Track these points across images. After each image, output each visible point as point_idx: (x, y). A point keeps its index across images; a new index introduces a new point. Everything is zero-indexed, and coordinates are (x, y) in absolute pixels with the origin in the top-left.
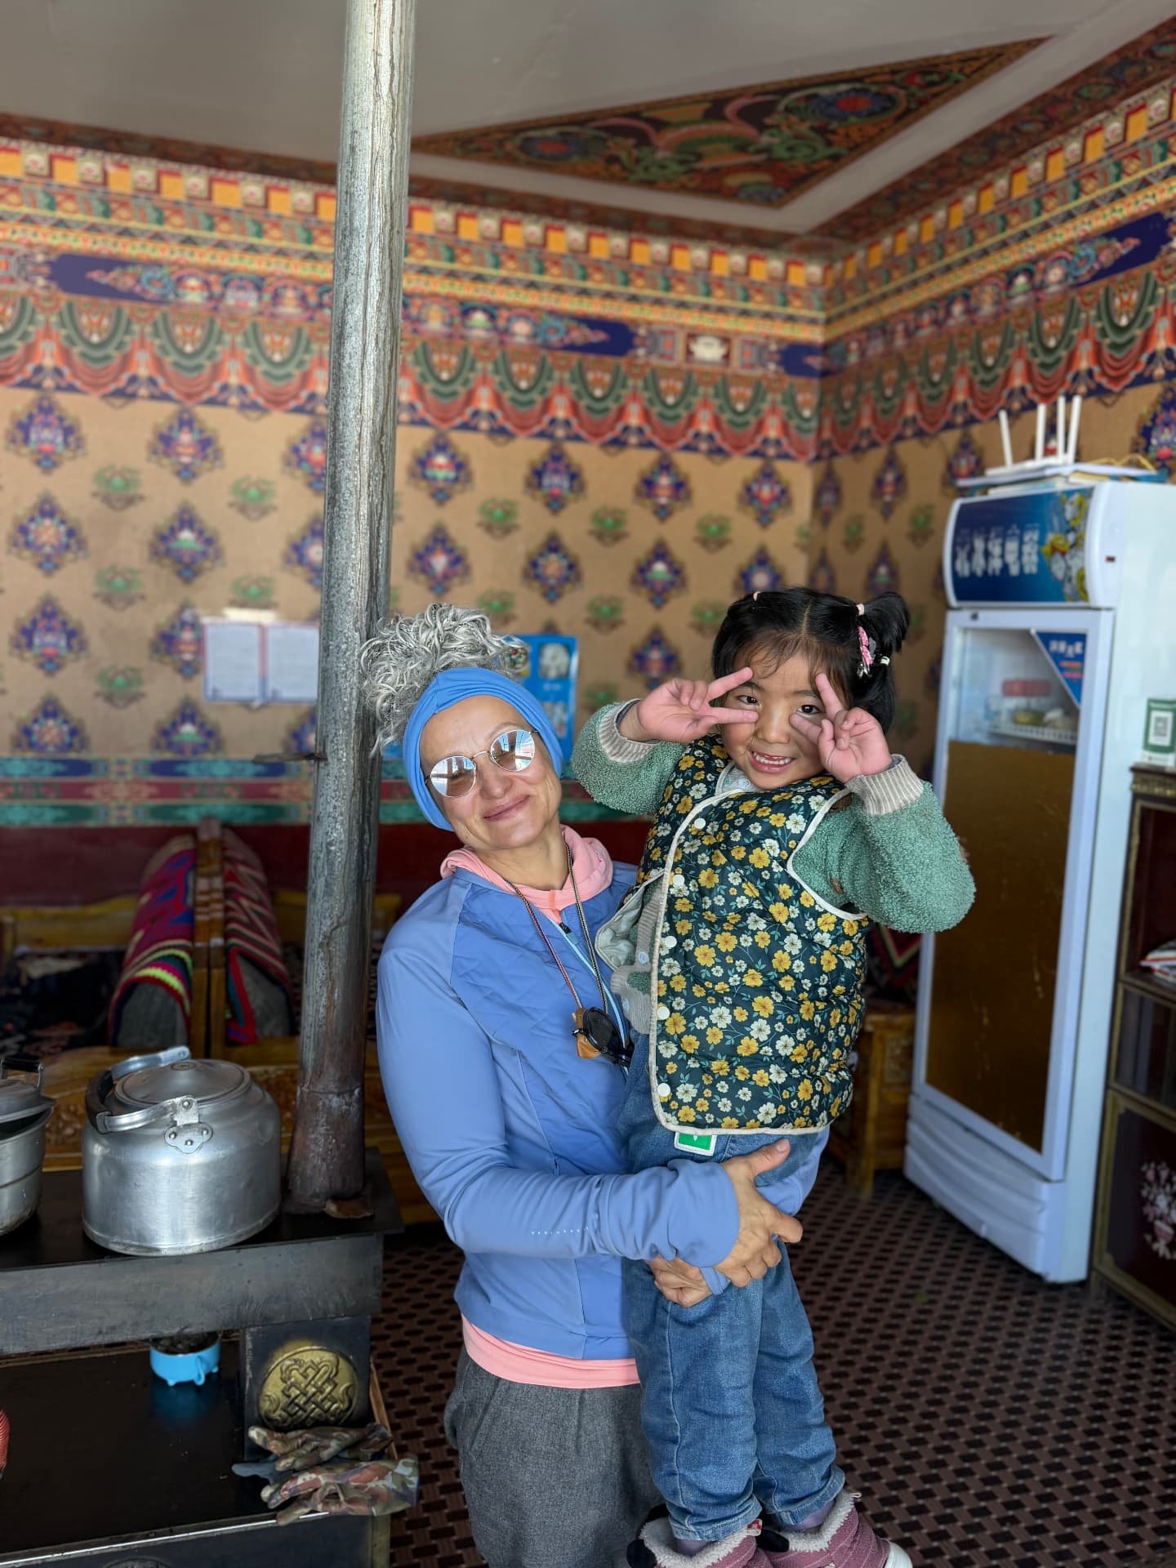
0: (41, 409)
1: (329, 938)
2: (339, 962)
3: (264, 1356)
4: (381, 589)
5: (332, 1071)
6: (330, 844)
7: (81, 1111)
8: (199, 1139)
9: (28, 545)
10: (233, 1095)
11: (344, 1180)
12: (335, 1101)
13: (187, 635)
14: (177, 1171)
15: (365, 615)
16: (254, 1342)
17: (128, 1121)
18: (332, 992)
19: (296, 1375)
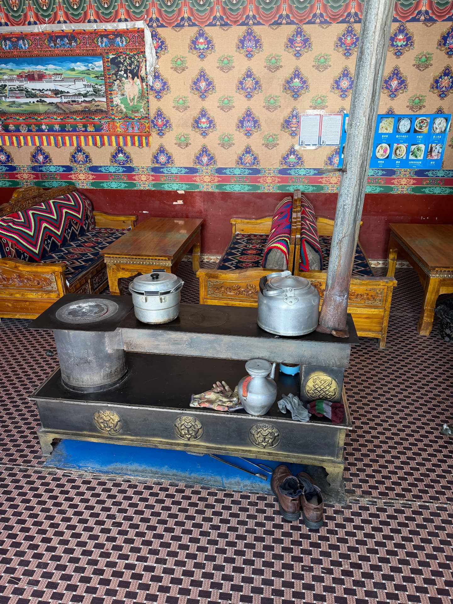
0: (248, 33)
1: (341, 241)
2: (344, 250)
3: (308, 373)
4: (376, 98)
5: (337, 288)
6: (344, 205)
7: (258, 288)
8: (294, 302)
9: (242, 89)
10: (306, 288)
11: (339, 324)
12: (338, 298)
13: (294, 121)
14: (287, 310)
15: (369, 109)
16: (305, 368)
17: (271, 293)
18: (340, 260)
19: (318, 382)
